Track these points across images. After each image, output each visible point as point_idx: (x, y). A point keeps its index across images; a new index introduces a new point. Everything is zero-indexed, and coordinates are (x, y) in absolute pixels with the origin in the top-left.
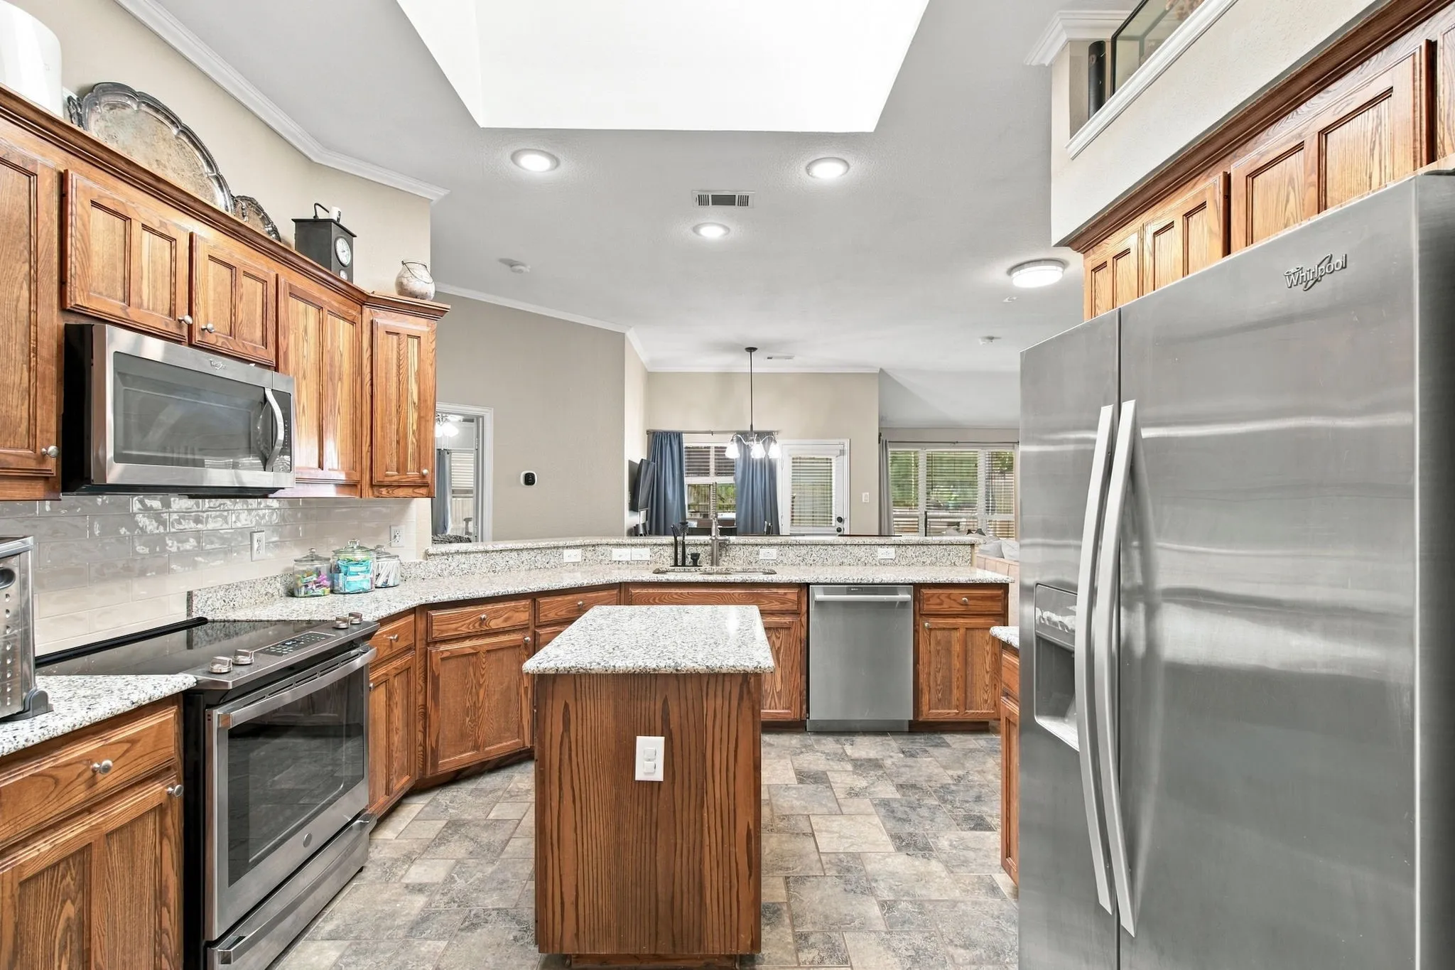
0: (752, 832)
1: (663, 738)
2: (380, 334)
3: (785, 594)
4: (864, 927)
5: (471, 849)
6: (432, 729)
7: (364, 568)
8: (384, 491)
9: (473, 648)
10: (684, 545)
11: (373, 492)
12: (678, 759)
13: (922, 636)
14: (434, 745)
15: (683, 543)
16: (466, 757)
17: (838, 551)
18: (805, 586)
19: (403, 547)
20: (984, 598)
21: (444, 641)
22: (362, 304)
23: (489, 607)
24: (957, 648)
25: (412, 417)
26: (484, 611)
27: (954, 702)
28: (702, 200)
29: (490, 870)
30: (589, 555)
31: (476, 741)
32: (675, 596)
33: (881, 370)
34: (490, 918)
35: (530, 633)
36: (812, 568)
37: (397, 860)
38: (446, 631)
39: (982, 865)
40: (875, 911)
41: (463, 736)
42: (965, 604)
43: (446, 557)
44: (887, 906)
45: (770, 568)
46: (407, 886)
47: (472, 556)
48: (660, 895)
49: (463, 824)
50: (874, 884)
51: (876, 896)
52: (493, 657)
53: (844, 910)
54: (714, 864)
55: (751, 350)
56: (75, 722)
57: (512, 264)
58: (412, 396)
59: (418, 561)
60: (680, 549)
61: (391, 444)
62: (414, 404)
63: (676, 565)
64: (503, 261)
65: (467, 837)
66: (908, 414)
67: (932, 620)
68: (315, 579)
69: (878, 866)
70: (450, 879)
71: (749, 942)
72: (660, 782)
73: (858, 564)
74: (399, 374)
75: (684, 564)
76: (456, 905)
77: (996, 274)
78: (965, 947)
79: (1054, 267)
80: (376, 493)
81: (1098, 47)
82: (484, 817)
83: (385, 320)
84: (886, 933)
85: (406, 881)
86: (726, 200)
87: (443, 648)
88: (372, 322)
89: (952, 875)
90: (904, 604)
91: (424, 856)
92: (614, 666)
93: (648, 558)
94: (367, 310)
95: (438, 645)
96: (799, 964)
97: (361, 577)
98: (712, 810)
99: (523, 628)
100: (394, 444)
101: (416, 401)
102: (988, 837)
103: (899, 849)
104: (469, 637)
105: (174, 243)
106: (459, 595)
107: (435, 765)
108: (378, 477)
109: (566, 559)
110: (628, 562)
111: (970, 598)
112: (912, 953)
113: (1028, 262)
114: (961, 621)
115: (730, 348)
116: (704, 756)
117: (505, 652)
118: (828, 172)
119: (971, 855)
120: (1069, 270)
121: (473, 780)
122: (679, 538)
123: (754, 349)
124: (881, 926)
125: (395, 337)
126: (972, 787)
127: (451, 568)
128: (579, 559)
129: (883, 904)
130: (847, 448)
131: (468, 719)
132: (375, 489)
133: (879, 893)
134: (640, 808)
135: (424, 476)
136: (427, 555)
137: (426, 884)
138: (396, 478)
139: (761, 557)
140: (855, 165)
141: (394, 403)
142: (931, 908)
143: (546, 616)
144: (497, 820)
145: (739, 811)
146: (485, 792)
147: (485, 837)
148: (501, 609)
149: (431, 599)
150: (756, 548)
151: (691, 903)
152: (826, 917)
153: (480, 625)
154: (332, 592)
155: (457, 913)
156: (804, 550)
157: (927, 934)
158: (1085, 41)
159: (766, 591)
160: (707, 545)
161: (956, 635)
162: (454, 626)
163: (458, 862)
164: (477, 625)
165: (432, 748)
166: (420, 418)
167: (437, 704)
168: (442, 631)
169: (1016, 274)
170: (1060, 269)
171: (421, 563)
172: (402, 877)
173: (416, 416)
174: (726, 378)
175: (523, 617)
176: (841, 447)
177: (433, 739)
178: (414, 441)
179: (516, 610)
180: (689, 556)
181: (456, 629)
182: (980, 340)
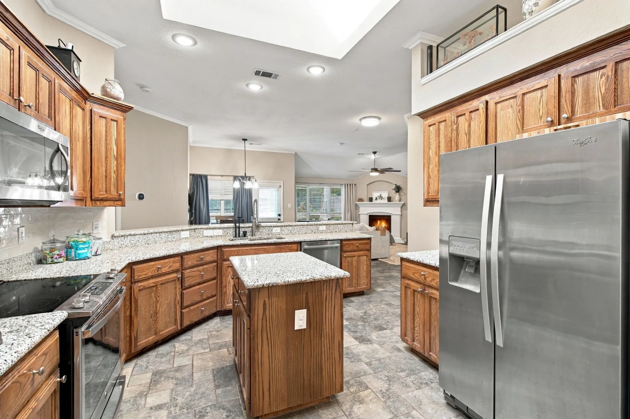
0: (340, 343)
1: (306, 310)
2: (96, 118)
3: (292, 247)
4: (365, 374)
5: (175, 383)
6: (134, 328)
7: (87, 246)
8: (98, 203)
9: (154, 283)
10: (239, 227)
11: (92, 204)
12: (312, 318)
13: (343, 259)
14: (135, 336)
15: (239, 226)
16: (152, 339)
17: (305, 228)
18: (300, 243)
19: (100, 233)
20: (363, 244)
21: (139, 281)
22: (85, 99)
23: (162, 261)
24: (355, 263)
25: (114, 163)
26: (159, 264)
27: (354, 284)
28: (257, 73)
29: (192, 389)
30: (193, 233)
31: (155, 330)
32: (244, 251)
33: (296, 153)
34: (208, 411)
35: (180, 273)
36: (295, 235)
37: (136, 397)
38: (141, 276)
39: (390, 342)
40: (366, 367)
41: (150, 329)
42: (358, 246)
43: (123, 238)
44: (369, 364)
45: (280, 236)
46: (151, 408)
47: (137, 236)
48: (305, 377)
49: (163, 372)
50: (360, 357)
51: (363, 361)
52: (164, 286)
53: (356, 369)
54: (326, 360)
55: (245, 140)
56: (29, 346)
57: (142, 87)
58: (113, 152)
59: (109, 240)
60: (237, 230)
61: (102, 178)
62: (115, 156)
63: (236, 236)
64: (137, 84)
65: (168, 377)
66: (305, 171)
67: (347, 253)
68: (58, 253)
69: (357, 350)
70: (173, 398)
71: (339, 388)
72: (305, 329)
73: (312, 233)
74: (106, 140)
75: (239, 237)
76: (186, 410)
77: (355, 120)
78: (402, 371)
79: (377, 120)
80: (94, 204)
81: (430, 47)
82: (172, 367)
83: (98, 109)
84: (374, 373)
85: (148, 406)
86: (268, 75)
87: (140, 284)
88: (91, 110)
89: (383, 348)
90: (336, 247)
91: (150, 392)
92: (288, 281)
93: (222, 234)
94: (88, 103)
95: (136, 284)
96: (352, 393)
97: (86, 250)
98: (325, 337)
99: (176, 271)
100: (104, 177)
101: (115, 154)
102: (386, 332)
103: (360, 342)
104: (152, 277)
105: (12, 51)
106: (147, 257)
107: (136, 346)
108: (96, 195)
109: (182, 236)
110: (211, 236)
111: (360, 244)
112: (387, 378)
113: (368, 117)
114: (356, 253)
115: (235, 138)
116: (322, 315)
117: (169, 284)
118: (316, 71)
119: (385, 340)
120: (381, 121)
121: (153, 351)
122: (238, 225)
123: (246, 140)
124: (371, 371)
125: (104, 120)
126: (371, 315)
127: (126, 243)
128: (188, 236)
129: (367, 364)
130: (282, 185)
131: (151, 320)
132: (93, 202)
133: (363, 360)
134: (297, 342)
135: (120, 195)
136: (113, 237)
137: (162, 405)
138: (105, 196)
139: (273, 231)
140: (327, 70)
141: (104, 155)
142: (383, 361)
143: (187, 264)
144: (180, 366)
145: (335, 336)
146: (164, 355)
147: (178, 375)
148: (167, 263)
149: (134, 260)
150: (271, 228)
151: (317, 378)
152: (351, 373)
153: (158, 271)
154: (67, 260)
155: (188, 413)
156: (291, 228)
157: (387, 371)
158: (426, 44)
159: (284, 246)
160: (249, 227)
161: (355, 259)
162: (145, 273)
163: (172, 390)
164: (156, 271)
165: (134, 337)
166: (117, 163)
167: (137, 315)
168: (139, 276)
169: (363, 121)
170: (378, 120)
171: (110, 241)
172: (145, 404)
173: (115, 163)
174: (229, 151)
175: (177, 265)
176: (280, 184)
177: (135, 332)
178: (115, 177)
179: (174, 262)
180: (242, 232)
181: (146, 274)
182: (338, 144)
